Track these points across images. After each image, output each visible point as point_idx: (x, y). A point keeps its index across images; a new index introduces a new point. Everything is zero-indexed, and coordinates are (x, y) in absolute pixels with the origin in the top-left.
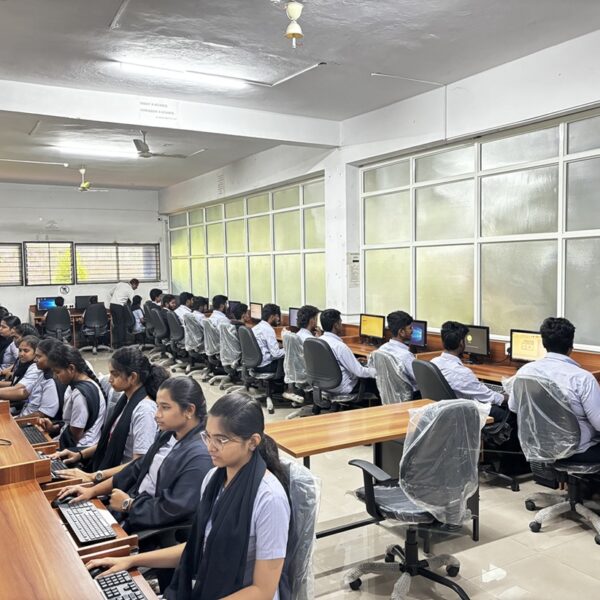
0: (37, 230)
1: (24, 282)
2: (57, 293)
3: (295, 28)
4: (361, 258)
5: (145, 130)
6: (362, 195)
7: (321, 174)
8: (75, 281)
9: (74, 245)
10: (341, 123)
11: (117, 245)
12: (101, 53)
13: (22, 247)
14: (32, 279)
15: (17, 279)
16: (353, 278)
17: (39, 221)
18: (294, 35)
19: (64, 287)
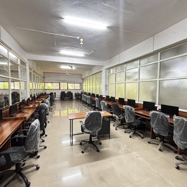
0: (62, 81)
1: (60, 89)
2: (65, 91)
3: (82, 43)
4: (108, 86)
5: (72, 64)
6: (108, 74)
7: (101, 71)
8: (68, 89)
9: (68, 83)
10: (104, 62)
11: (74, 83)
12: (57, 50)
13: (60, 83)
14: (61, 88)
15: (59, 88)
16: (106, 89)
17: (62, 79)
18: (82, 44)
19: (66, 90)
